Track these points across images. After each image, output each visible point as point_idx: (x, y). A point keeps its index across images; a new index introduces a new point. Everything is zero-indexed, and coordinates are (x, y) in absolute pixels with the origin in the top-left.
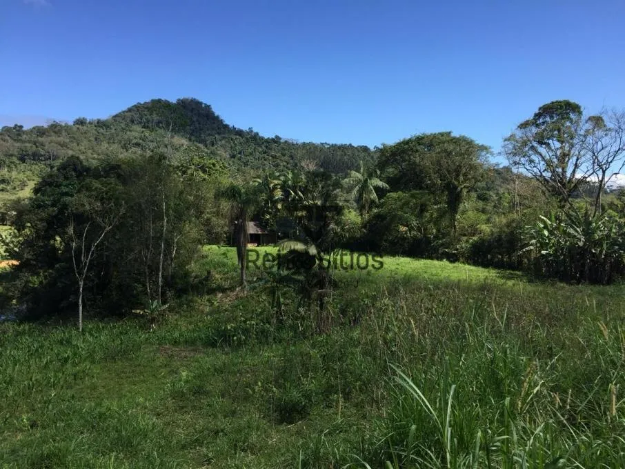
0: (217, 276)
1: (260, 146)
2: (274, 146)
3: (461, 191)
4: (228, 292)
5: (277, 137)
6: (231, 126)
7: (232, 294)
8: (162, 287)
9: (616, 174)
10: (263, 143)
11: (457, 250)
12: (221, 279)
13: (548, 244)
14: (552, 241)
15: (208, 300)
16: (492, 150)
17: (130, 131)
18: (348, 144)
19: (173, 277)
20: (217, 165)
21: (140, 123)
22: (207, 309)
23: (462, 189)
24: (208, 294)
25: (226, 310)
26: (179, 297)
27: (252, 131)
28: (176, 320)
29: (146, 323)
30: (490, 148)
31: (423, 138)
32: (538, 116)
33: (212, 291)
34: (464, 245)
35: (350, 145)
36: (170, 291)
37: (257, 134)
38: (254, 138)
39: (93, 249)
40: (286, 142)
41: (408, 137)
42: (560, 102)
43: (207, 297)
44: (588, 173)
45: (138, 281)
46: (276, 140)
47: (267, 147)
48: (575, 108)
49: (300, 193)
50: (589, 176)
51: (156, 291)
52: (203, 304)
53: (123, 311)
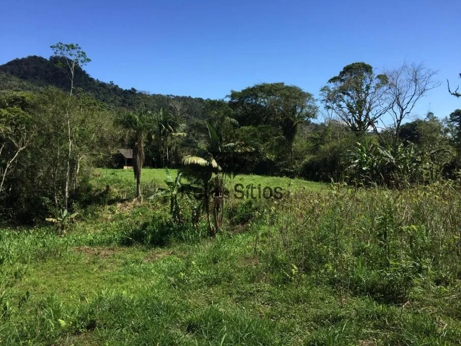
0: (115, 190)
1: (119, 95)
2: (130, 96)
3: (296, 126)
4: (127, 202)
5: (133, 89)
6: (96, 79)
7: (129, 204)
8: (69, 199)
9: (408, 113)
10: (122, 94)
11: (293, 169)
12: (118, 192)
13: (366, 162)
14: (369, 161)
15: (109, 209)
16: (313, 97)
17: (11, 81)
18: (188, 96)
19: (77, 190)
20: (97, 104)
21: (19, 74)
22: (110, 217)
23: (297, 124)
24: (109, 204)
25: (127, 217)
26: (84, 207)
27: (113, 84)
28: (83, 226)
29: (58, 229)
30: (312, 95)
31: (264, 87)
32: (342, 73)
33: (112, 202)
34: (298, 165)
35: (190, 97)
36: (75, 202)
37: (117, 86)
38: (114, 90)
39: (8, 166)
40: (140, 93)
41: (251, 86)
42: (359, 63)
43: (108, 207)
44: (377, 115)
45: (45, 195)
46: (133, 92)
47: (125, 97)
48: (368, 69)
49: (170, 126)
50: (377, 117)
51: (63, 203)
52: (106, 213)
53: (34, 220)
